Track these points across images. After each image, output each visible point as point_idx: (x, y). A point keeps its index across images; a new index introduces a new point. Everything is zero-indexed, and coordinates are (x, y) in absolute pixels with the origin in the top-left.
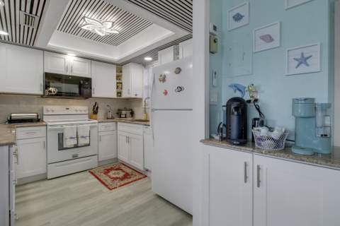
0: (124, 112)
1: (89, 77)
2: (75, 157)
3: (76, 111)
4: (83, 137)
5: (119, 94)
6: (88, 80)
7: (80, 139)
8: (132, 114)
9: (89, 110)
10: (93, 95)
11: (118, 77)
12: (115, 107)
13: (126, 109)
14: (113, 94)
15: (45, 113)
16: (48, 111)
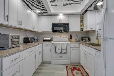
0: (84, 39)
1: (68, 23)
2: (61, 57)
3: (64, 38)
4: (63, 49)
5: (82, 29)
6: (68, 24)
7: (62, 50)
8: (89, 39)
9: (68, 37)
10: (69, 31)
11: (81, 21)
12: (80, 36)
13: (85, 37)
14: (79, 30)
15: (54, 38)
16: (54, 37)
